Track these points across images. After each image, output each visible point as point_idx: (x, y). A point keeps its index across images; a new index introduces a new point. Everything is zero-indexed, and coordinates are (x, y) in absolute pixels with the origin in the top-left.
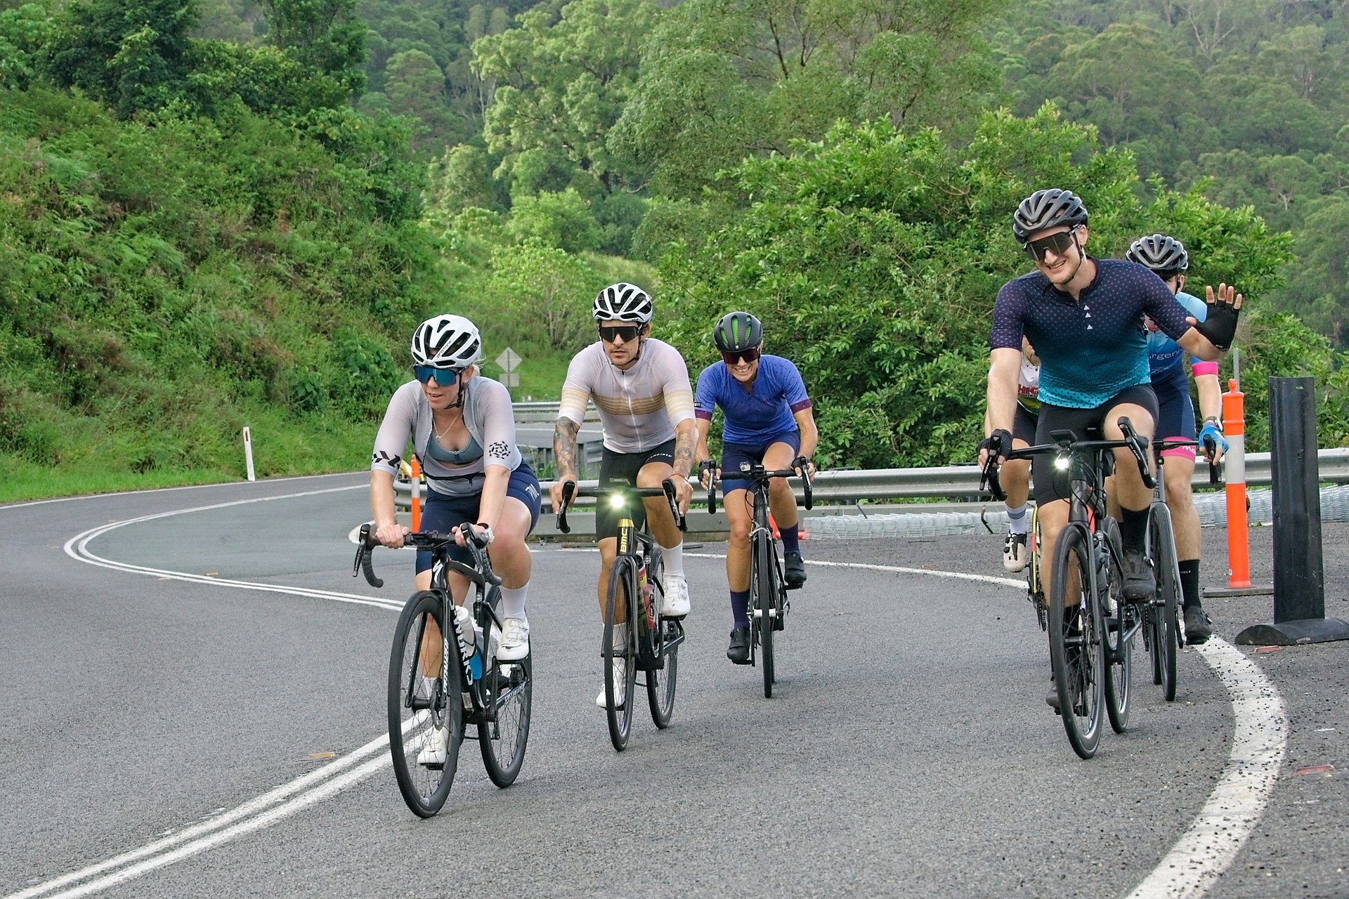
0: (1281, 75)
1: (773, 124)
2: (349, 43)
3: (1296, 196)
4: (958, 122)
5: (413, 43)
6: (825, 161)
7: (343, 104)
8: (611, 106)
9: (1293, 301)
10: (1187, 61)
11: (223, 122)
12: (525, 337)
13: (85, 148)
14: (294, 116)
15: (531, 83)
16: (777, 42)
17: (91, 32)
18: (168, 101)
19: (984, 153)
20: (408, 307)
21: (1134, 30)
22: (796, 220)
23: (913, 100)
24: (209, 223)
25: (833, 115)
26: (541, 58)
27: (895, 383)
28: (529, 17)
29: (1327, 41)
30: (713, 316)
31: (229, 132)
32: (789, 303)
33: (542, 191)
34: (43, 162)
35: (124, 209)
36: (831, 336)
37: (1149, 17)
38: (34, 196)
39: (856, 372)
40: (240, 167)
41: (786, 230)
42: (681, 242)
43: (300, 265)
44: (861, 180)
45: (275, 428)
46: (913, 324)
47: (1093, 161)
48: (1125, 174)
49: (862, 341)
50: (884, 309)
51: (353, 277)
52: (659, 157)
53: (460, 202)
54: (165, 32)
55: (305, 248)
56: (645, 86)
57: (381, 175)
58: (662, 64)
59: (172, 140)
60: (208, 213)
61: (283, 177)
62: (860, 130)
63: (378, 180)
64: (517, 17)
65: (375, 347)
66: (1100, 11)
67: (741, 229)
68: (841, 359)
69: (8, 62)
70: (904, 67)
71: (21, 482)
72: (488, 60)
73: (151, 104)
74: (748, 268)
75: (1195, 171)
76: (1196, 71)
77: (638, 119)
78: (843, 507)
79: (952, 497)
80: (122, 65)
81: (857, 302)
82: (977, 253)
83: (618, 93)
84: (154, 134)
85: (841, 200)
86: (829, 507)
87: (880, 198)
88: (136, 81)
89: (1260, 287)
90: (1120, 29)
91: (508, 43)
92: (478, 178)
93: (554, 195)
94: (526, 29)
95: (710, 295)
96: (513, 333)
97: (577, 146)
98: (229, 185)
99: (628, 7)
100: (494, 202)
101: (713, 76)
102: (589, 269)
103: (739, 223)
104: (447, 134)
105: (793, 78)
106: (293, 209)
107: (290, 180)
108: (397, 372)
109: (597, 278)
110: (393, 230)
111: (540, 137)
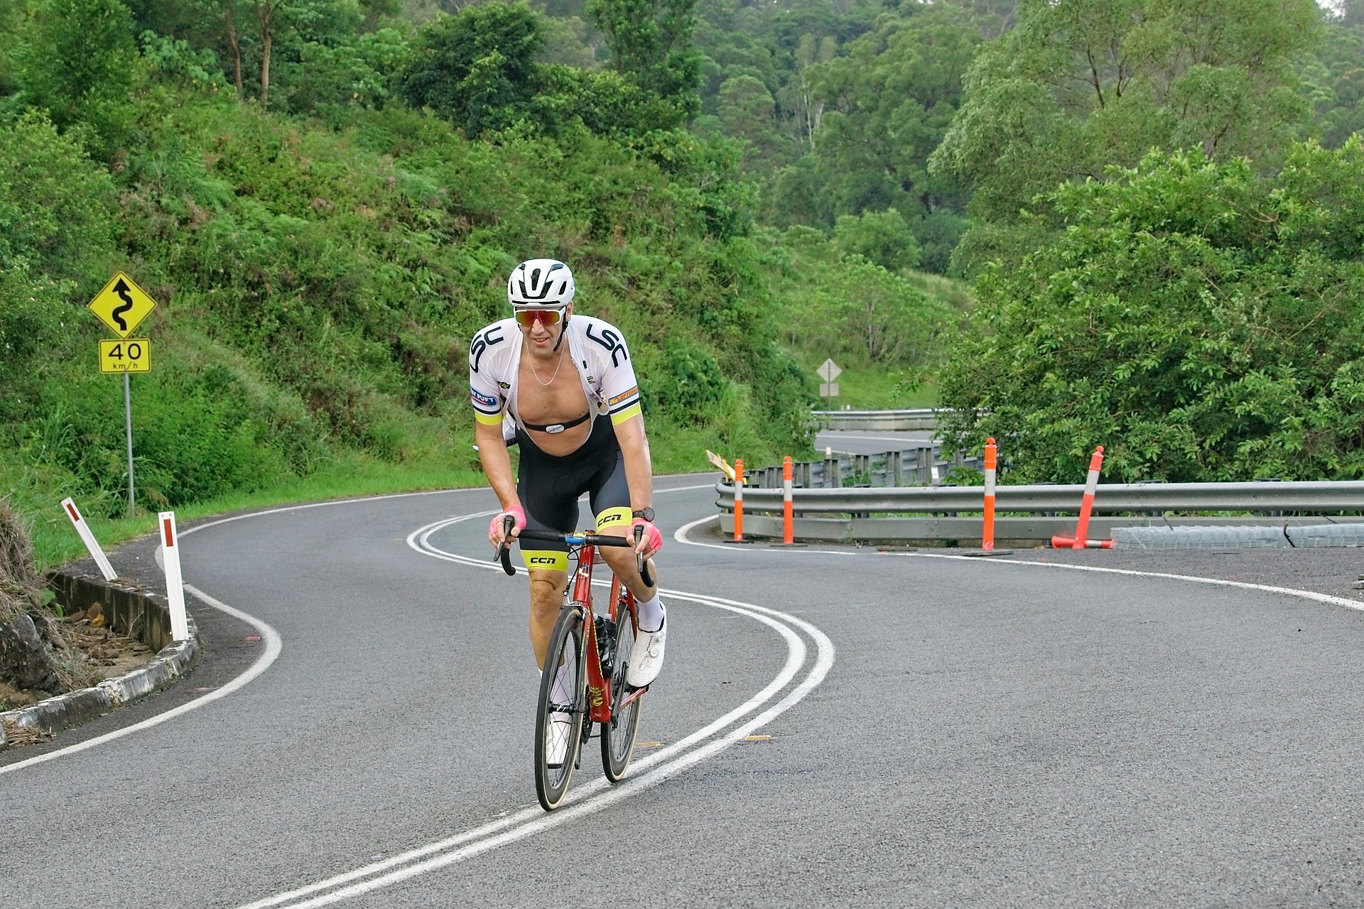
1: (1089, 150)
2: (686, 69)
4: (1268, 152)
5: (745, 69)
6: (1138, 187)
7: (678, 126)
8: (933, 131)
11: (564, 142)
12: (845, 349)
13: (434, 165)
14: (631, 137)
15: (856, 107)
16: (1095, 72)
17: (444, 56)
18: (513, 122)
19: (1293, 182)
20: (735, 319)
22: (1109, 243)
24: (549, 237)
25: (1147, 143)
26: (868, 83)
27: (1202, 400)
28: (856, 45)
30: (1027, 333)
31: (570, 152)
32: (1101, 322)
33: (865, 210)
34: (396, 177)
35: (470, 223)
36: (1141, 355)
38: (386, 209)
39: (1165, 389)
40: (579, 185)
41: (1100, 252)
42: (997, 263)
43: (633, 278)
44: (1173, 206)
46: (1221, 345)
49: (1171, 359)
50: (1193, 330)
51: (684, 290)
52: (978, 180)
53: (785, 221)
54: (512, 57)
55: (639, 262)
56: (966, 114)
57: (712, 194)
58: (983, 92)
59: (516, 159)
60: (549, 228)
61: (620, 194)
62: (1173, 159)
63: (710, 199)
64: (845, 45)
65: (702, 356)
67: (1056, 250)
68: (1150, 376)
69: (366, 83)
70: (1216, 98)
71: (368, 477)
72: (816, 86)
73: (497, 124)
74: (1062, 288)
77: (959, 144)
78: (1149, 519)
79: (1255, 511)
80: (471, 87)
81: (1167, 323)
82: (1284, 277)
83: (940, 118)
84: (500, 153)
85: (1153, 225)
86: (1136, 518)
87: (1191, 223)
88: (484, 103)
91: (836, 70)
92: (804, 199)
93: (877, 215)
94: (853, 57)
95: (1024, 313)
96: (834, 345)
97: (900, 169)
98: (569, 202)
99: (951, 37)
100: (818, 221)
101: (1031, 104)
102: (908, 285)
103: (1054, 245)
104: (775, 156)
105: (1109, 108)
106: (628, 225)
107: (626, 197)
108: (723, 380)
109: (915, 295)
110: (722, 246)
111: (865, 160)
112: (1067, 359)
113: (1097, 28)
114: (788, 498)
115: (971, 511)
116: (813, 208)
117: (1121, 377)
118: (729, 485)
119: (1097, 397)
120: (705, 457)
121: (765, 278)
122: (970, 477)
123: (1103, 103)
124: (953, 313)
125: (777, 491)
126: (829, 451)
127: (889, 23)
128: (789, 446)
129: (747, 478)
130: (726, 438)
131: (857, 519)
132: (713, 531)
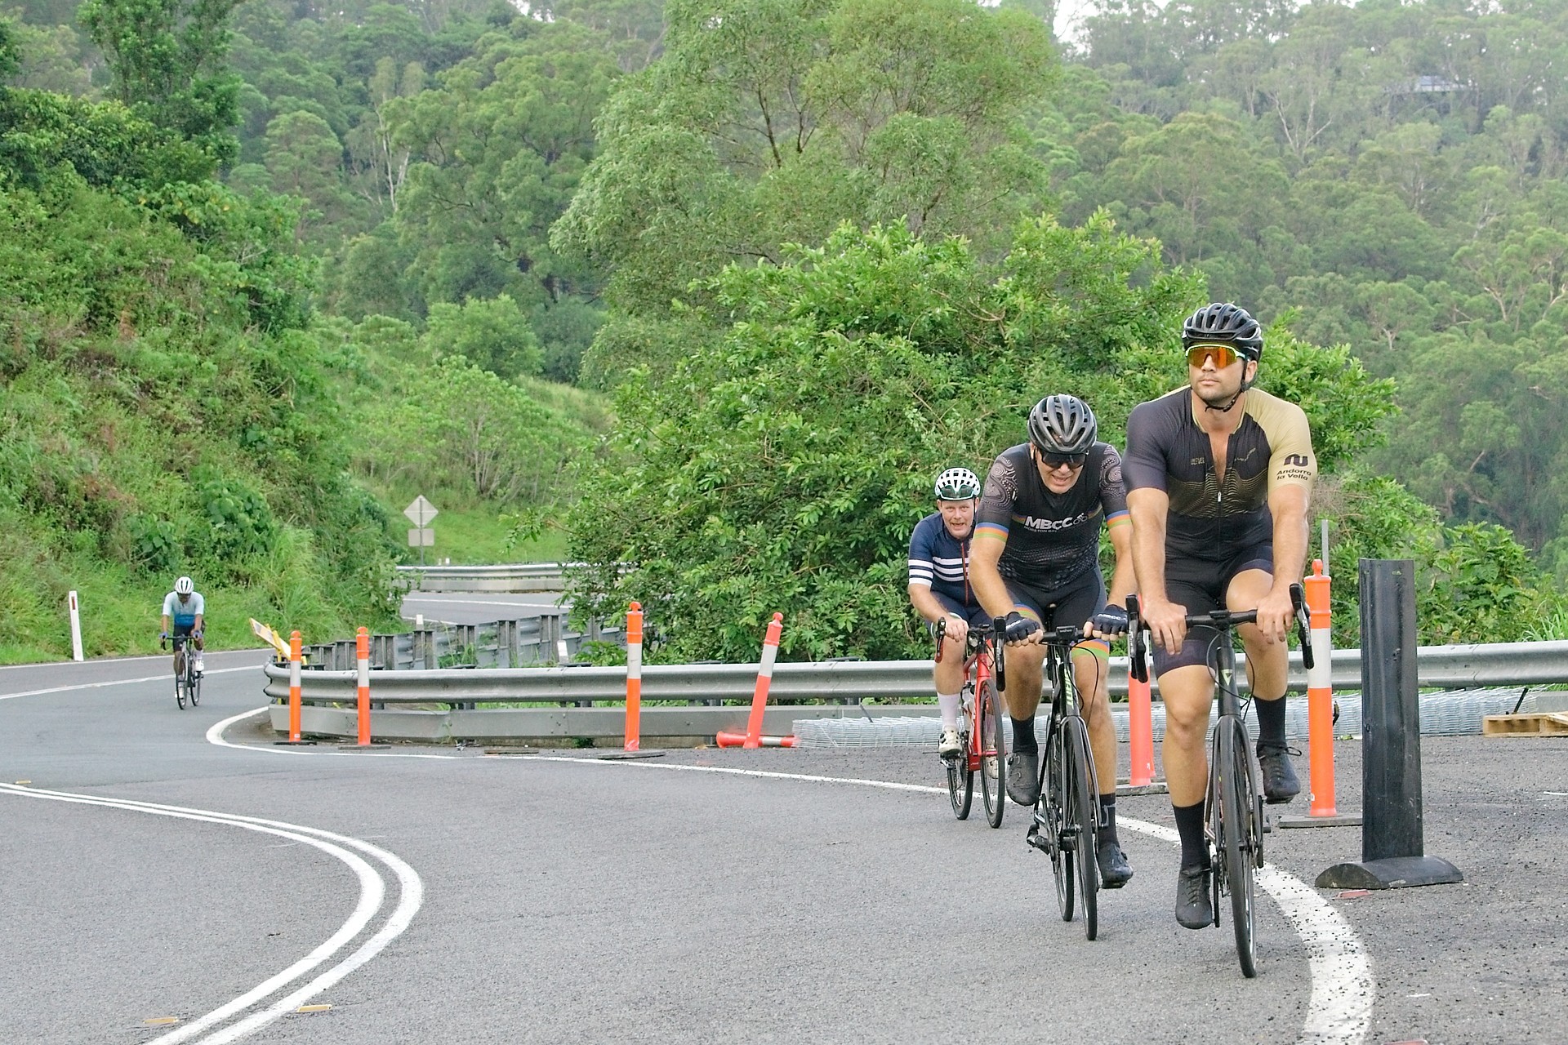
0: (1387, 182)
1: (761, 224)
2: (217, 100)
3: (1404, 333)
4: (991, 229)
5: (302, 103)
6: (825, 273)
7: (208, 178)
8: (557, 193)
9: (1395, 462)
10: (1273, 162)
11: (49, 197)
14: (143, 191)
15: (454, 158)
16: (768, 121)
19: (1022, 270)
20: (290, 441)
21: (1209, 121)
22: (789, 345)
23: (936, 199)
24: (28, 325)
25: (837, 215)
26: (469, 126)
28: (452, 75)
29: (1444, 142)
30: (683, 463)
31: (57, 210)
32: (779, 449)
33: (468, 297)
36: (831, 493)
37: (1228, 106)
39: (862, 539)
40: (71, 255)
41: (777, 357)
42: (642, 370)
43: (148, 383)
44: (871, 299)
45: (111, 593)
47: (1156, 283)
48: (1195, 301)
49: (870, 499)
50: (898, 461)
51: (218, 400)
52: (617, 260)
53: (359, 309)
55: (155, 362)
56: (599, 170)
57: (256, 271)
58: (622, 142)
60: (28, 314)
61: (128, 269)
62: (870, 236)
63: (254, 277)
64: (437, 74)
65: (246, 491)
66: (1169, 95)
67: (720, 354)
68: (843, 521)
70: (924, 158)
72: (399, 128)
74: (728, 404)
75: (1281, 298)
76: (1284, 175)
77: (591, 211)
78: (843, 708)
81: (864, 451)
82: (1013, 393)
83: (567, 175)
85: (845, 323)
86: (826, 707)
87: (894, 321)
89: (1356, 443)
90: (1192, 119)
91: (425, 107)
92: (384, 279)
93: (484, 303)
94: (450, 91)
95: (679, 436)
96: (427, 477)
97: (514, 242)
98: (56, 278)
99: (581, 67)
100: (404, 309)
101: (686, 160)
102: (527, 398)
103: (717, 347)
104: (345, 220)
105: (787, 167)
106: (141, 311)
107: (136, 274)
108: (274, 523)
109: (537, 411)
110: (272, 341)
111: (466, 228)
112: (735, 498)
113: (770, 61)
114: (364, 683)
115: (610, 700)
116: (397, 292)
117: (806, 522)
118: (283, 666)
119: (774, 548)
120: (249, 629)
121: (332, 385)
122: (610, 653)
123: (779, 161)
124: (587, 435)
125: (348, 674)
126: (420, 620)
127: (497, 47)
128: (365, 613)
129: (308, 656)
130: (279, 602)
131: (457, 711)
132: (260, 729)
